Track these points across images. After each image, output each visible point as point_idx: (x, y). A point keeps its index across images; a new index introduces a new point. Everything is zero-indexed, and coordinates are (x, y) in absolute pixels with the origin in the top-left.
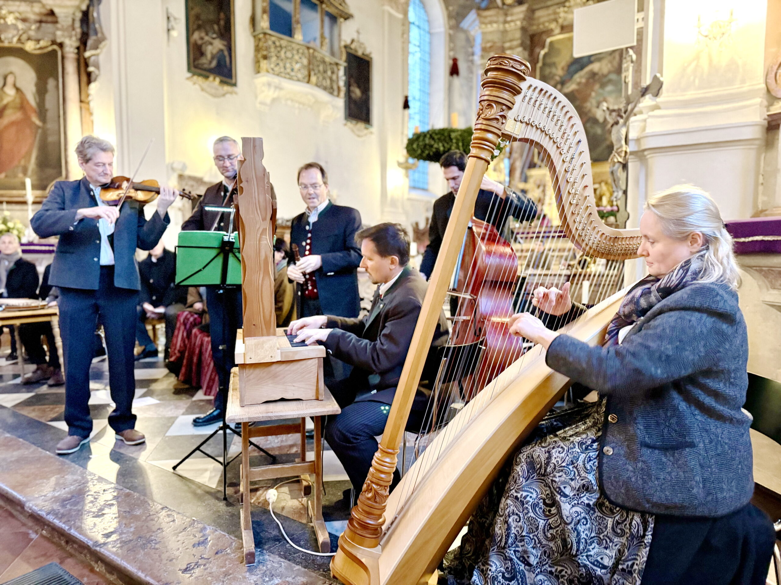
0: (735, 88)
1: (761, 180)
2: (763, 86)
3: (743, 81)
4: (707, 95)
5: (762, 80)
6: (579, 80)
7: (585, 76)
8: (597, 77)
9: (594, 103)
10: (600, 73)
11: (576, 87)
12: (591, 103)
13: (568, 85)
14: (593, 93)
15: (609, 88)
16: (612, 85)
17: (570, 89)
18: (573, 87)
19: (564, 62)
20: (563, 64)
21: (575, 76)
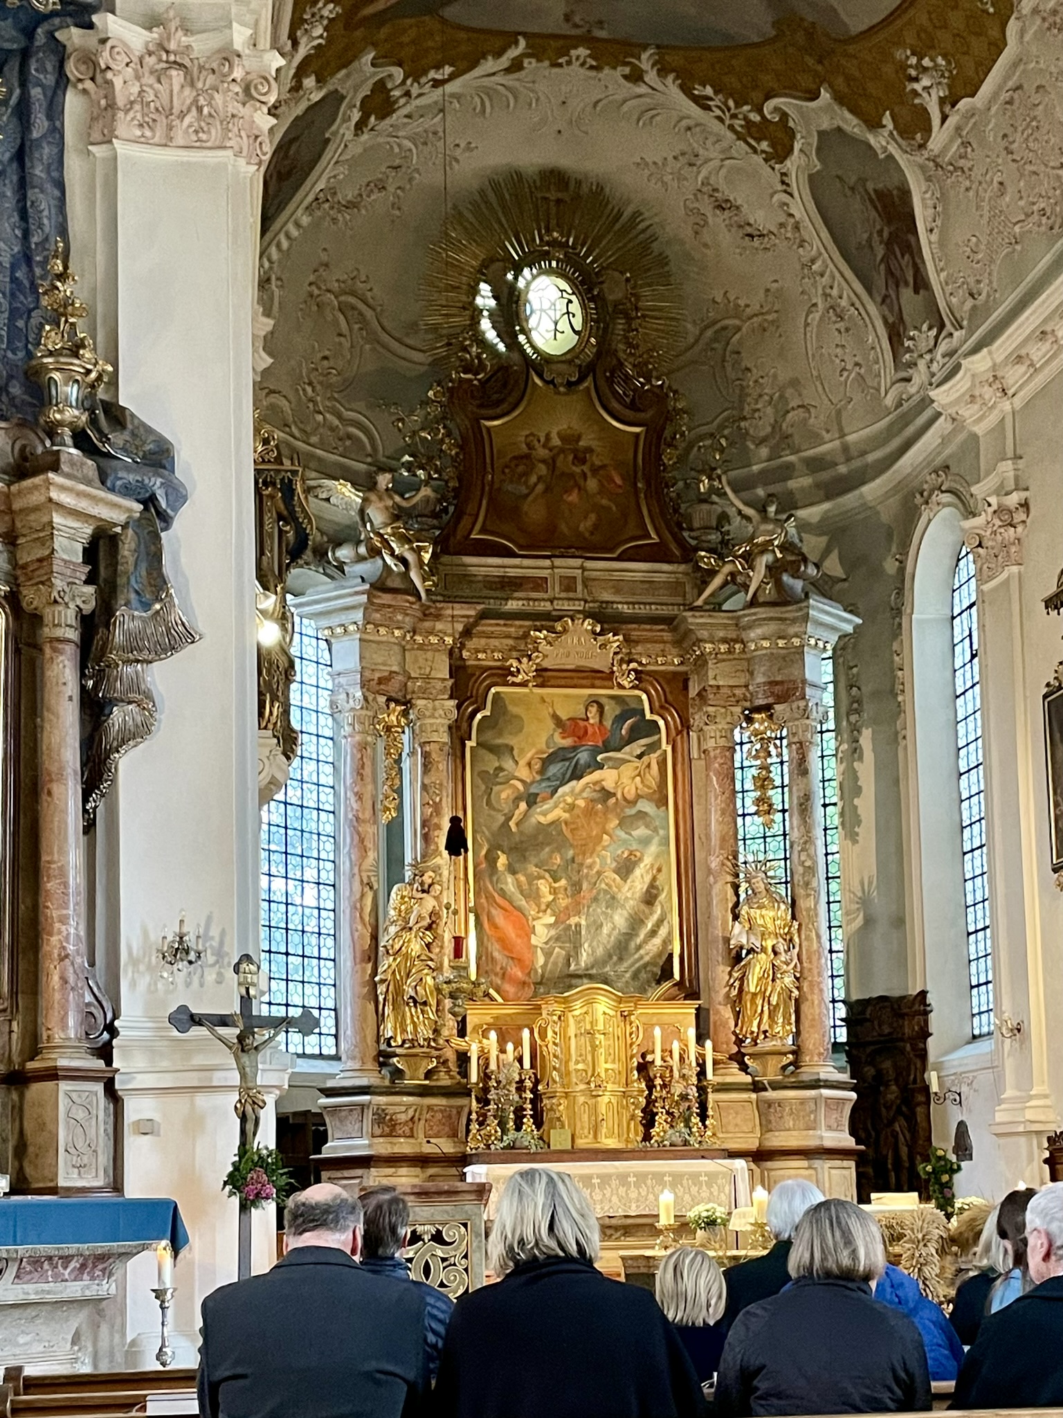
6: (569, 800)
7: (585, 795)
8: (613, 800)
9: (609, 861)
10: (619, 796)
11: (566, 815)
12: (603, 858)
13: (545, 807)
14: (605, 837)
15: (641, 831)
16: (647, 827)
17: (550, 817)
18: (558, 813)
19: (533, 751)
20: (529, 755)
21: (561, 790)
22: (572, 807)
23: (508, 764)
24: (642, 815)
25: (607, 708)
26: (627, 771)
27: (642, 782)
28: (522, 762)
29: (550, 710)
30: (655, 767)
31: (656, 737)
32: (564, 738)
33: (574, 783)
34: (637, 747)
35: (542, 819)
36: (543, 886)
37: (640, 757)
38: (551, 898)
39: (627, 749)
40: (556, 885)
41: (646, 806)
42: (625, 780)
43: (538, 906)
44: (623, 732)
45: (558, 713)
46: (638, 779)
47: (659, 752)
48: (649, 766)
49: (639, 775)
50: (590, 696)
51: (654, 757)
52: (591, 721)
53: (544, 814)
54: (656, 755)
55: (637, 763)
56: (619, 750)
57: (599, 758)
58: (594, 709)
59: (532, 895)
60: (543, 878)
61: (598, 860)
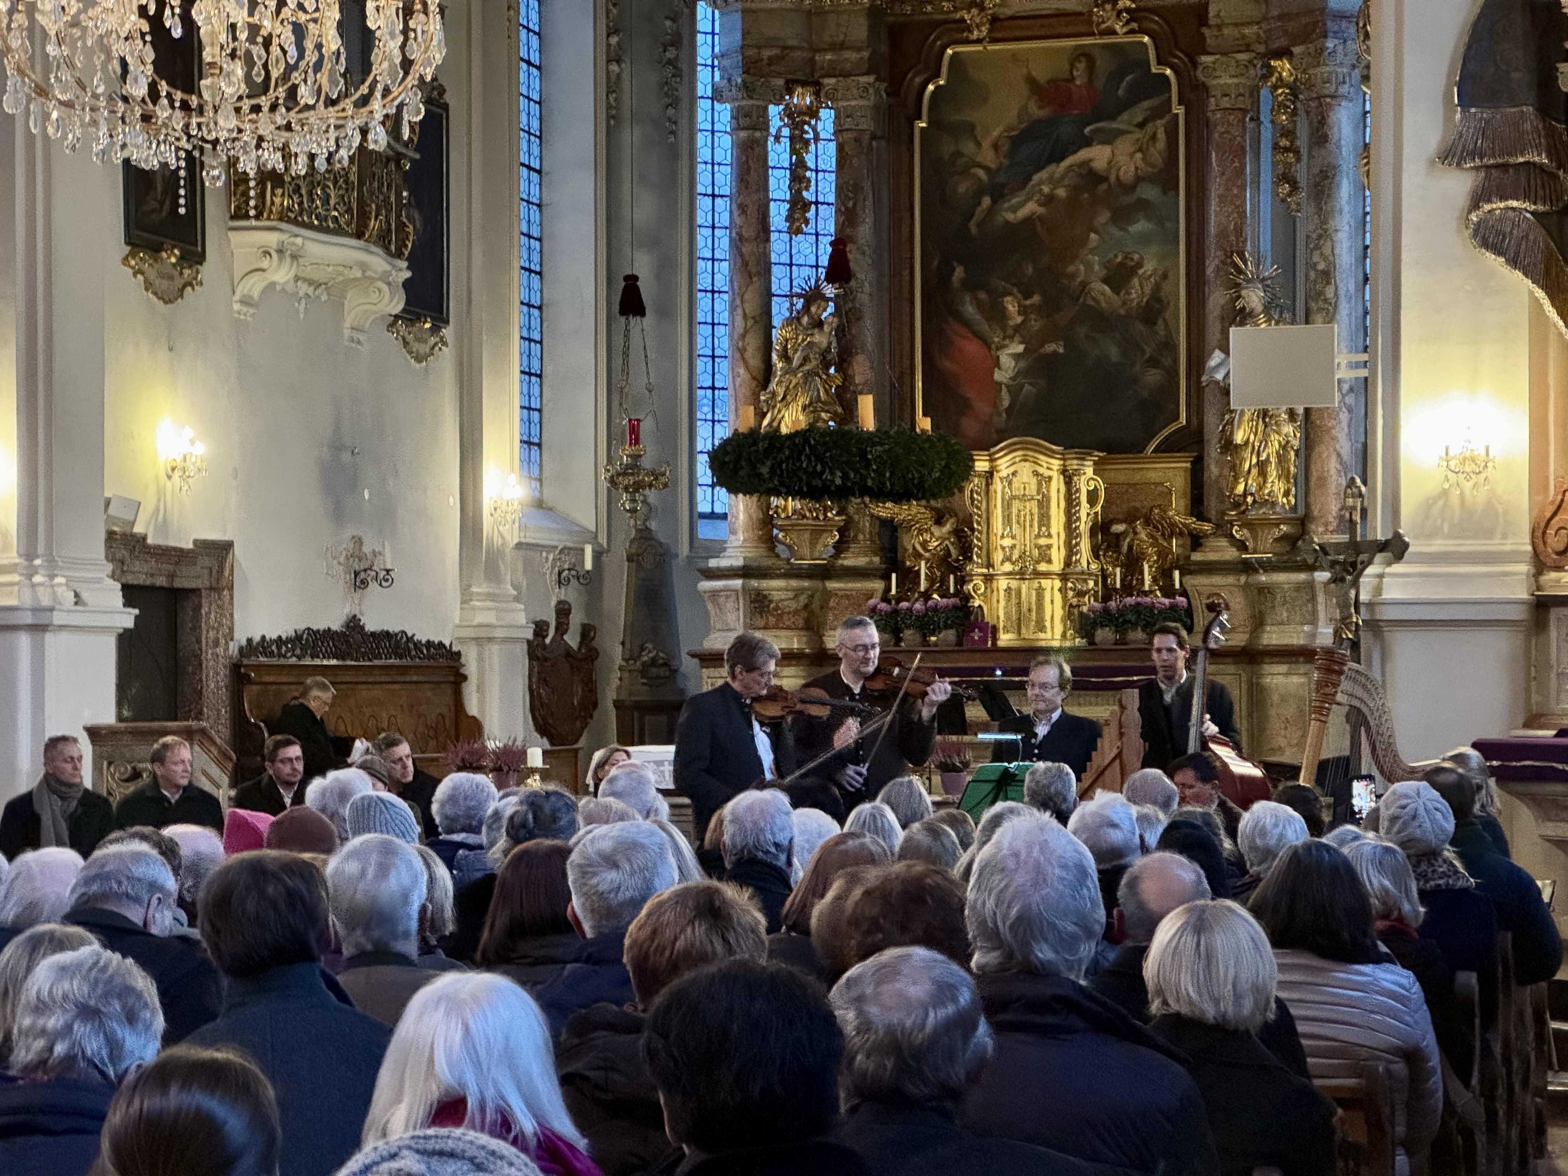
0: (1494, 545)
1: (1533, 674)
2: (1529, 548)
3: (1505, 536)
4: (1462, 549)
5: (1527, 539)
6: (1046, 189)
7: (1066, 181)
8: (1104, 187)
9: (1097, 267)
10: (1113, 178)
11: (1041, 210)
12: (1089, 265)
13: (1014, 201)
14: (1093, 236)
15: (1140, 226)
16: (1149, 219)
17: (1023, 213)
18: (1031, 207)
19: (1001, 128)
20: (996, 133)
21: (1036, 178)
22: (1049, 200)
23: (969, 148)
24: (1143, 205)
25: (1098, 63)
26: (1124, 146)
27: (1144, 159)
28: (986, 144)
29: (1025, 71)
30: (1161, 135)
31: (1165, 96)
32: (1040, 108)
33: (1052, 168)
34: (1138, 113)
35: (1010, 217)
36: (1011, 306)
37: (1141, 125)
38: (1019, 319)
39: (1125, 116)
40: (1028, 302)
41: (1150, 192)
42: (1122, 159)
43: (1004, 328)
44: (1120, 92)
45: (1034, 73)
46: (1139, 155)
47: (1168, 117)
48: (1154, 138)
49: (1140, 150)
50: (1077, 47)
51: (1160, 125)
52: (1078, 82)
53: (1014, 210)
54: (1163, 121)
55: (1138, 134)
56: (1113, 117)
57: (1087, 130)
58: (1081, 66)
59: (997, 315)
60: (1010, 294)
61: (1082, 268)
